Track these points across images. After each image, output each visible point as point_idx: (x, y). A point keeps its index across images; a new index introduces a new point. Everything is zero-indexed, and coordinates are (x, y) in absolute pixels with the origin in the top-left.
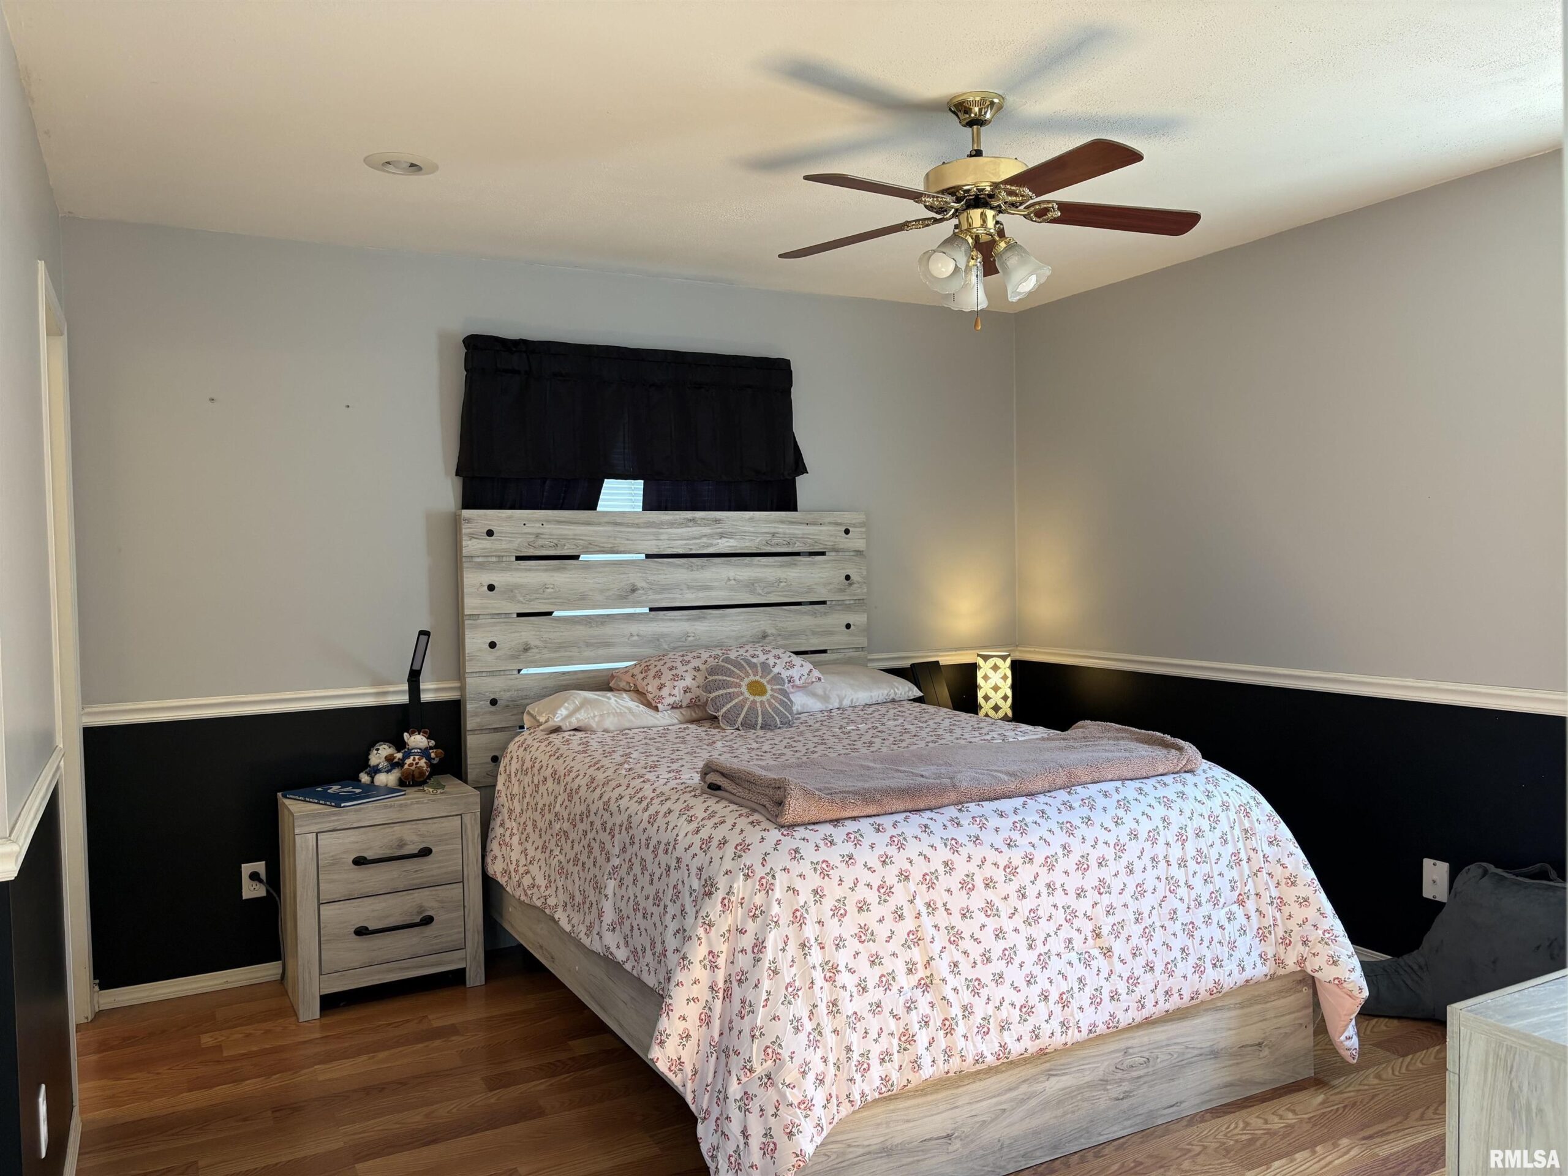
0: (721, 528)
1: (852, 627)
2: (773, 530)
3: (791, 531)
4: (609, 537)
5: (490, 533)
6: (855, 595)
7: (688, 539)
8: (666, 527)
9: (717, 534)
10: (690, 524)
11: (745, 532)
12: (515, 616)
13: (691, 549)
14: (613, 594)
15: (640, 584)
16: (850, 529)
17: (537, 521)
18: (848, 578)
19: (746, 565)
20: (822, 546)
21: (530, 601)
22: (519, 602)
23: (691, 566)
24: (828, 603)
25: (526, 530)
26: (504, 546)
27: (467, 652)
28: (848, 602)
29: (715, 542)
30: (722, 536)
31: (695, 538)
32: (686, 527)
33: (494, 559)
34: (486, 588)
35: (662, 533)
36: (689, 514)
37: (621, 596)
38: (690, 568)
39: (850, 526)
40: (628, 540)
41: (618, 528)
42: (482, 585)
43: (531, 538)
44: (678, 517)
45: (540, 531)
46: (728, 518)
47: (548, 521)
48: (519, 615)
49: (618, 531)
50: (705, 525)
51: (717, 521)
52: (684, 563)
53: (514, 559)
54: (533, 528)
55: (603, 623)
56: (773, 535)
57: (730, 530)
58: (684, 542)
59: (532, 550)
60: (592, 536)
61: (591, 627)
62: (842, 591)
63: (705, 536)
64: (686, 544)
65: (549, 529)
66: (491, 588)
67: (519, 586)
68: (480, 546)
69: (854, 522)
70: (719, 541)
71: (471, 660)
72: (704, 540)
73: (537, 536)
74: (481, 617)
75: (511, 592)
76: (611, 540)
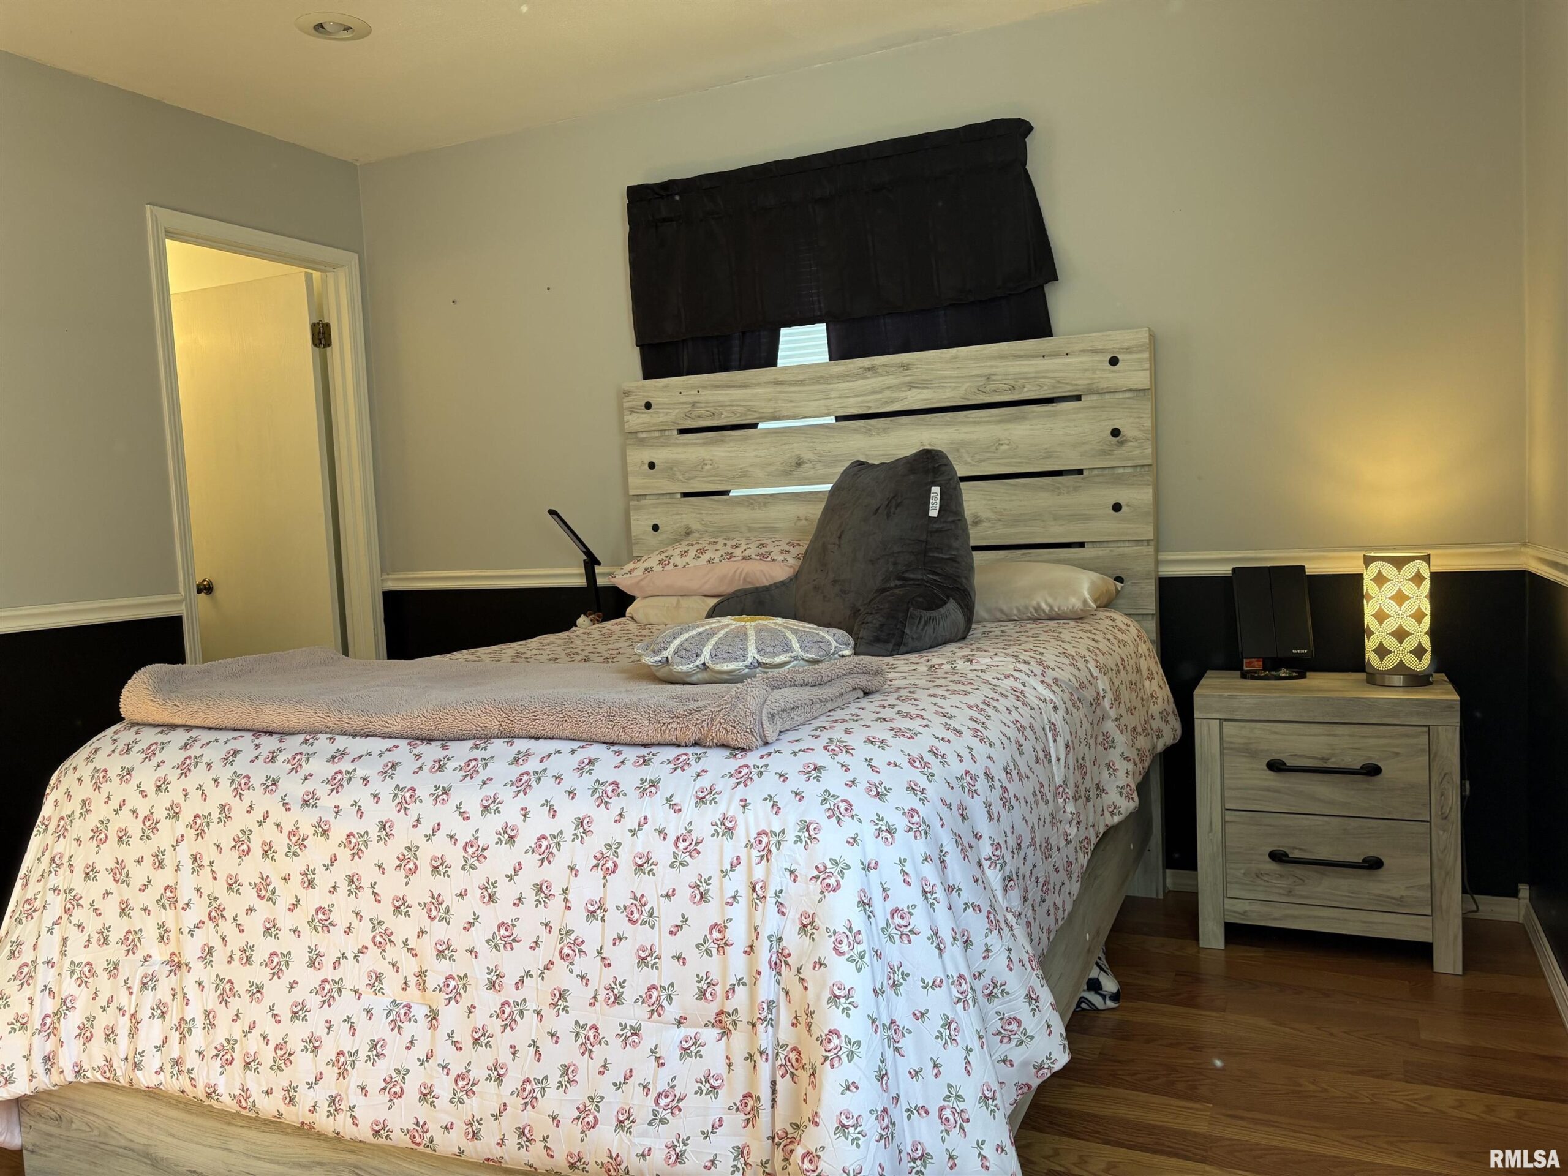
0: (909, 376)
1: (1124, 509)
2: (987, 371)
3: (1017, 370)
4: (771, 400)
5: (648, 406)
6: (1129, 459)
7: (865, 395)
8: (837, 381)
9: (904, 383)
10: (868, 374)
11: (946, 377)
12: (679, 496)
13: (870, 408)
14: (777, 470)
15: (807, 455)
16: (1120, 357)
17: (692, 388)
18: (1116, 433)
19: (948, 424)
20: (1069, 388)
21: (690, 479)
22: (679, 480)
23: (870, 430)
24: (1085, 473)
25: (683, 399)
26: (662, 418)
27: (633, 534)
28: (1121, 471)
29: (902, 395)
30: (911, 386)
31: (874, 393)
32: (863, 378)
33: (657, 434)
34: (646, 466)
35: (831, 390)
36: (866, 362)
37: (785, 471)
38: (868, 432)
39: (1119, 353)
40: (791, 401)
41: (779, 388)
42: (643, 463)
43: (688, 408)
44: (852, 366)
45: (696, 399)
46: (919, 360)
47: (704, 387)
48: (685, 495)
49: (780, 392)
50: (889, 373)
51: (904, 366)
52: (860, 427)
53: (675, 432)
54: (689, 396)
55: (765, 504)
56: (989, 378)
57: (924, 377)
58: (860, 399)
59: (689, 422)
60: (750, 400)
61: (753, 509)
62: (1105, 453)
63: (888, 388)
64: (862, 402)
65: (707, 396)
66: (652, 466)
67: (678, 463)
68: (640, 421)
69: (1126, 345)
70: (908, 393)
71: (637, 544)
72: (887, 393)
73: (694, 405)
74: (648, 497)
75: (670, 470)
76: (772, 404)
